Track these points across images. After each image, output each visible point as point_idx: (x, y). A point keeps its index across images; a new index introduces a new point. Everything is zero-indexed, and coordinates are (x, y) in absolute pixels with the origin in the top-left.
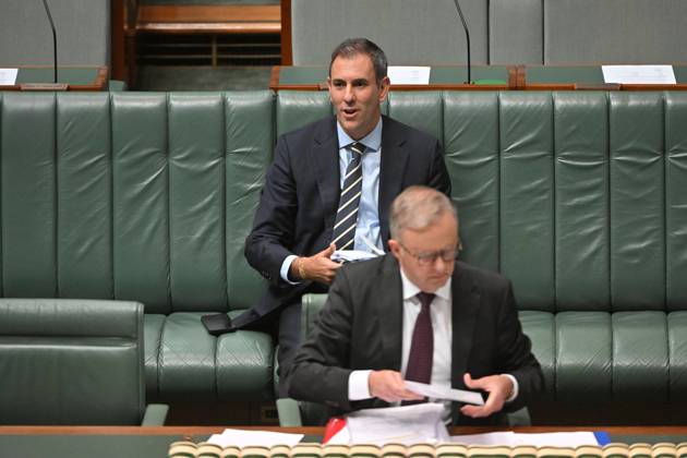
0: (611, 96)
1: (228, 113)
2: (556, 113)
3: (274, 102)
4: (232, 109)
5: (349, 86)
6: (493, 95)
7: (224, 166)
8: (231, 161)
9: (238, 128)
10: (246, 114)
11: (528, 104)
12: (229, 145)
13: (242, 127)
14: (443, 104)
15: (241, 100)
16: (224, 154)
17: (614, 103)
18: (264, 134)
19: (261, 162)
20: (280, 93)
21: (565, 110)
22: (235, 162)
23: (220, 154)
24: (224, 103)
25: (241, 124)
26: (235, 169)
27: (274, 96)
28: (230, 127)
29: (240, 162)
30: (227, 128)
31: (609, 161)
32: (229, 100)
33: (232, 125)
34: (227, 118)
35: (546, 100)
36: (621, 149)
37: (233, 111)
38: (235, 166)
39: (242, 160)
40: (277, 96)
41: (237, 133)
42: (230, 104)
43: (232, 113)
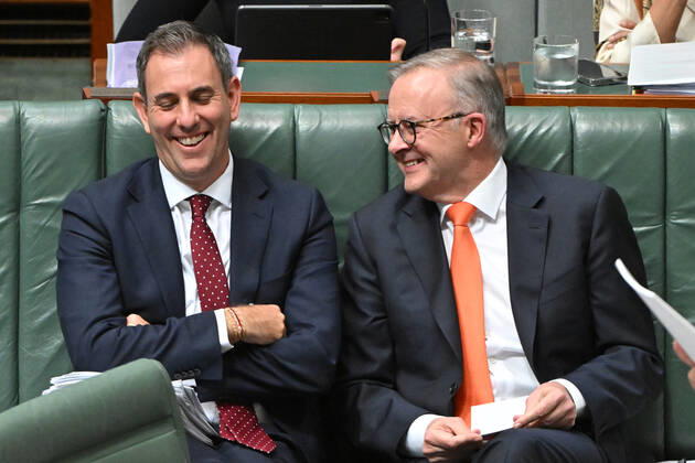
0: (669, 116)
1: (26, 138)
2: (577, 143)
3: (103, 121)
4: (32, 131)
5: (184, 102)
7: (18, 225)
8: (28, 219)
10: (55, 140)
12: (27, 191)
13: (49, 163)
15: (45, 116)
16: (16, 206)
17: (675, 128)
18: (83, 173)
20: (113, 105)
21: (592, 138)
22: (35, 221)
24: (18, 121)
25: (44, 160)
26: (35, 232)
27: (102, 110)
28: (29, 161)
29: (44, 222)
30: (24, 163)
31: (665, 226)
32: (26, 116)
33: (32, 157)
34: (24, 148)
35: (560, 122)
36: (686, 206)
37: (34, 136)
38: (35, 226)
39: (48, 217)
40: (108, 109)
41: (40, 172)
42: (28, 122)
43: (32, 139)
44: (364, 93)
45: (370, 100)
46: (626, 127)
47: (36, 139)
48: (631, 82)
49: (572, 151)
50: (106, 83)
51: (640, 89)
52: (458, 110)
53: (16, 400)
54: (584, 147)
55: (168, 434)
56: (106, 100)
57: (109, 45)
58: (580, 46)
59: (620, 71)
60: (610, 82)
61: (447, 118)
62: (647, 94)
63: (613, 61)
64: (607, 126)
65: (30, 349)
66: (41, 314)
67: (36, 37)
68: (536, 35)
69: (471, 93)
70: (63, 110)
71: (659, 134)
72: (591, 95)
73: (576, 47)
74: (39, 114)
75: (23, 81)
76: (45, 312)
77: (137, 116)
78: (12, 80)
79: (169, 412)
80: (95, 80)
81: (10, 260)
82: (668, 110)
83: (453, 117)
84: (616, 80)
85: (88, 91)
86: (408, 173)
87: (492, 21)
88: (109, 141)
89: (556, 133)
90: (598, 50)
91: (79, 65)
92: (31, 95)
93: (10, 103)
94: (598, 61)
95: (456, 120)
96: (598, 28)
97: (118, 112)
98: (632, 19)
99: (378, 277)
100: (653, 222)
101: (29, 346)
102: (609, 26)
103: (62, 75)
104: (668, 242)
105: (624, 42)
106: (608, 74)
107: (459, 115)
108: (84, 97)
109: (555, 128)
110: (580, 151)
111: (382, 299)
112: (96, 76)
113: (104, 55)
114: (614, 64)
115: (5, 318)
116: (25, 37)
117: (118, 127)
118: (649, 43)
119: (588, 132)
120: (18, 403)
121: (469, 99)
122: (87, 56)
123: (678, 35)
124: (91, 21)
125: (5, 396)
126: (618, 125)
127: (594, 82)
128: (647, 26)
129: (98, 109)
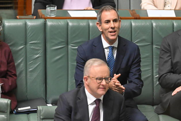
1: (27, 28)
3: (45, 24)
5: (112, 22)
6: (129, 21)
7: (26, 48)
8: (28, 46)
9: (31, 34)
10: (33, 28)
11: (143, 24)
12: (28, 40)
13: (33, 33)
15: (30, 23)
16: (26, 44)
18: (41, 36)
19: (40, 47)
20: (47, 20)
23: (24, 44)
24: (26, 24)
27: (45, 21)
29: (32, 47)
30: (27, 34)
32: (27, 23)
33: (29, 32)
34: (27, 30)
35: (149, 23)
37: (30, 27)
38: (30, 48)
41: (31, 35)
43: (29, 28)
56: (45, 19)
81: (24, 56)
82: (174, 20)
97: (49, 21)
101: (29, 76)
117: (49, 25)
129: (44, 21)
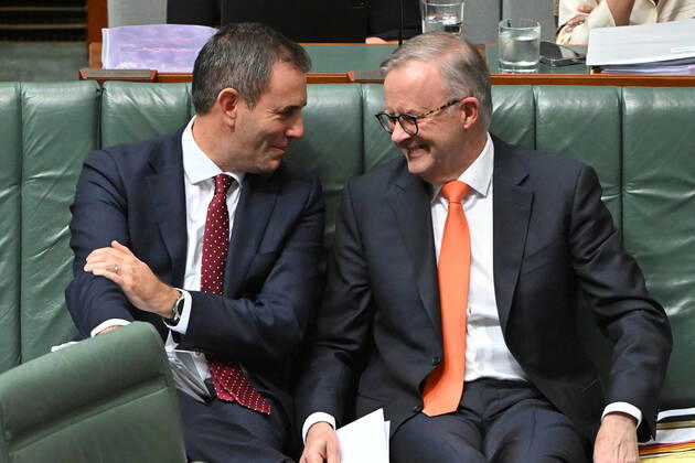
0: (625, 94)
1: (26, 116)
2: (539, 119)
3: (98, 101)
4: (33, 110)
7: (20, 197)
8: (30, 191)
9: (39, 142)
10: (52, 116)
12: (28, 167)
13: (50, 138)
14: (362, 104)
15: (44, 97)
16: (19, 180)
17: (631, 104)
18: (82, 149)
20: (107, 86)
21: (553, 114)
22: (35, 194)
23: (14, 180)
24: (20, 101)
25: (45, 136)
26: (36, 203)
27: (98, 90)
28: (31, 137)
29: (44, 193)
30: (25, 140)
31: (621, 197)
32: (27, 96)
33: (33, 134)
34: (25, 125)
35: (524, 99)
36: (641, 177)
37: (35, 114)
38: (36, 198)
39: (47, 190)
40: (102, 90)
41: (40, 148)
42: (29, 102)
43: (33, 117)
44: (341, 73)
45: (347, 80)
46: (585, 104)
47: (36, 118)
48: (589, 62)
49: (535, 126)
50: (101, 65)
51: (597, 69)
52: (452, 98)
53: (18, 360)
54: (546, 123)
55: (160, 392)
56: (101, 81)
57: (103, 30)
58: (542, 30)
59: (579, 52)
60: (569, 63)
61: (444, 107)
62: (604, 73)
63: (572, 43)
64: (568, 103)
65: (30, 313)
66: (41, 280)
67: (36, 22)
68: (501, 19)
69: (462, 79)
70: (61, 90)
71: (616, 110)
72: (553, 74)
73: (538, 29)
74: (40, 94)
75: (23, 64)
76: (45, 278)
77: (130, 96)
78: (14, 62)
79: (161, 372)
80: (91, 62)
81: (12, 230)
82: (624, 88)
83: (449, 105)
84: (575, 61)
85: (85, 72)
86: (411, 158)
87: (460, 6)
88: (104, 119)
89: (519, 110)
90: (558, 33)
91: (75, 48)
92: (32, 76)
93: (12, 84)
94: (558, 43)
95: (453, 107)
96: (558, 12)
97: (112, 91)
98: (589, 4)
99: (363, 247)
100: (610, 192)
101: (30, 310)
102: (567, 11)
103: (60, 57)
104: (624, 211)
105: (582, 25)
106: (567, 54)
107: (455, 102)
108: (81, 79)
109: (519, 105)
110: (542, 126)
111: (366, 268)
112: (91, 58)
113: (99, 39)
114: (573, 46)
115: (8, 284)
116: (25, 23)
117: (112, 106)
118: (605, 26)
119: (549, 109)
120: (20, 363)
121: (460, 85)
122: (84, 40)
123: (632, 18)
124: (86, 8)
125: (9, 356)
126: (578, 102)
127: (555, 63)
128: (602, 11)
129: (94, 89)
